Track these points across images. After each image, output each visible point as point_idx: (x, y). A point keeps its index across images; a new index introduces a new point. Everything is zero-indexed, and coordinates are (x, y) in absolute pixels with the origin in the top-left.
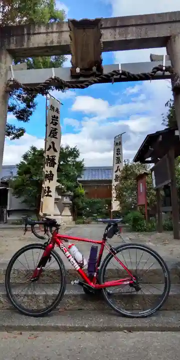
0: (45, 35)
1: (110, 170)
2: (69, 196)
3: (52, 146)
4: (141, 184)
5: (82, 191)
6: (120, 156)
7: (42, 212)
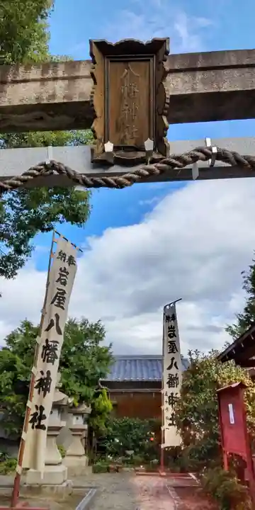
0: (39, 83)
1: (154, 363)
2: (82, 414)
3: (55, 322)
4: (230, 406)
5: (107, 403)
6: (174, 339)
7: (20, 465)
